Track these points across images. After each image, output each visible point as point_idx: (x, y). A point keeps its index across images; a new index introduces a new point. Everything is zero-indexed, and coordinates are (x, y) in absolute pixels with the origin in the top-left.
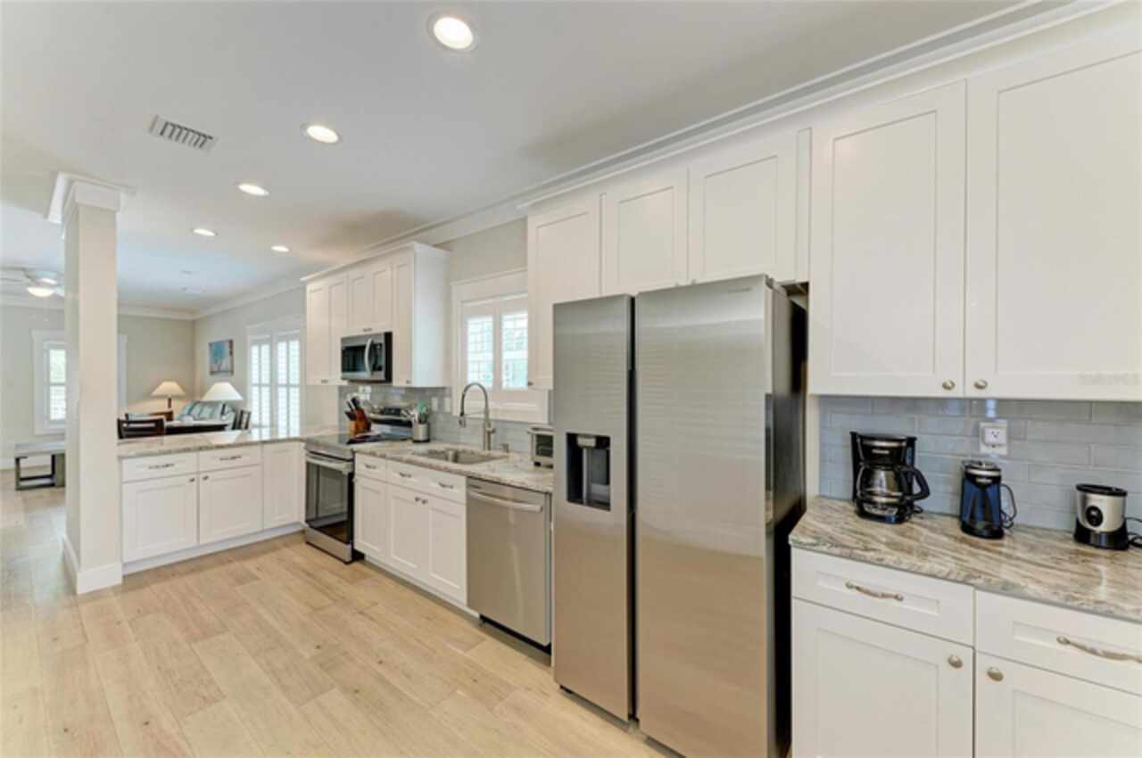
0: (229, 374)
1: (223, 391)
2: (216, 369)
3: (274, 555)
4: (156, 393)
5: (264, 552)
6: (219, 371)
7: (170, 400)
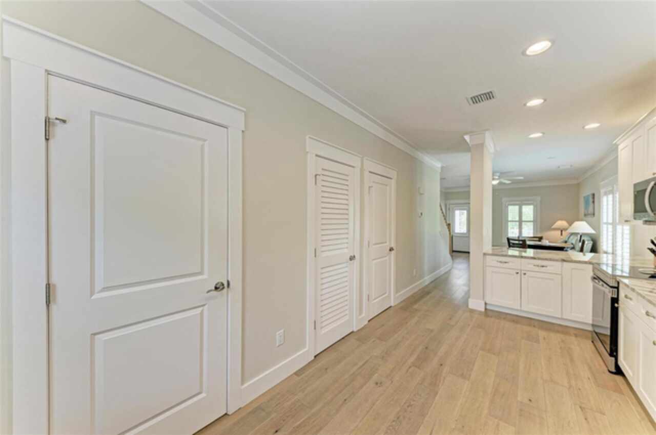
0: (592, 216)
1: (582, 227)
2: (586, 213)
3: (562, 336)
4: (553, 227)
5: (558, 332)
6: (588, 214)
7: (562, 231)
